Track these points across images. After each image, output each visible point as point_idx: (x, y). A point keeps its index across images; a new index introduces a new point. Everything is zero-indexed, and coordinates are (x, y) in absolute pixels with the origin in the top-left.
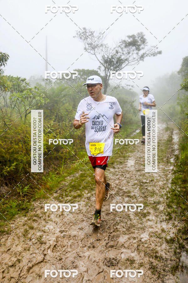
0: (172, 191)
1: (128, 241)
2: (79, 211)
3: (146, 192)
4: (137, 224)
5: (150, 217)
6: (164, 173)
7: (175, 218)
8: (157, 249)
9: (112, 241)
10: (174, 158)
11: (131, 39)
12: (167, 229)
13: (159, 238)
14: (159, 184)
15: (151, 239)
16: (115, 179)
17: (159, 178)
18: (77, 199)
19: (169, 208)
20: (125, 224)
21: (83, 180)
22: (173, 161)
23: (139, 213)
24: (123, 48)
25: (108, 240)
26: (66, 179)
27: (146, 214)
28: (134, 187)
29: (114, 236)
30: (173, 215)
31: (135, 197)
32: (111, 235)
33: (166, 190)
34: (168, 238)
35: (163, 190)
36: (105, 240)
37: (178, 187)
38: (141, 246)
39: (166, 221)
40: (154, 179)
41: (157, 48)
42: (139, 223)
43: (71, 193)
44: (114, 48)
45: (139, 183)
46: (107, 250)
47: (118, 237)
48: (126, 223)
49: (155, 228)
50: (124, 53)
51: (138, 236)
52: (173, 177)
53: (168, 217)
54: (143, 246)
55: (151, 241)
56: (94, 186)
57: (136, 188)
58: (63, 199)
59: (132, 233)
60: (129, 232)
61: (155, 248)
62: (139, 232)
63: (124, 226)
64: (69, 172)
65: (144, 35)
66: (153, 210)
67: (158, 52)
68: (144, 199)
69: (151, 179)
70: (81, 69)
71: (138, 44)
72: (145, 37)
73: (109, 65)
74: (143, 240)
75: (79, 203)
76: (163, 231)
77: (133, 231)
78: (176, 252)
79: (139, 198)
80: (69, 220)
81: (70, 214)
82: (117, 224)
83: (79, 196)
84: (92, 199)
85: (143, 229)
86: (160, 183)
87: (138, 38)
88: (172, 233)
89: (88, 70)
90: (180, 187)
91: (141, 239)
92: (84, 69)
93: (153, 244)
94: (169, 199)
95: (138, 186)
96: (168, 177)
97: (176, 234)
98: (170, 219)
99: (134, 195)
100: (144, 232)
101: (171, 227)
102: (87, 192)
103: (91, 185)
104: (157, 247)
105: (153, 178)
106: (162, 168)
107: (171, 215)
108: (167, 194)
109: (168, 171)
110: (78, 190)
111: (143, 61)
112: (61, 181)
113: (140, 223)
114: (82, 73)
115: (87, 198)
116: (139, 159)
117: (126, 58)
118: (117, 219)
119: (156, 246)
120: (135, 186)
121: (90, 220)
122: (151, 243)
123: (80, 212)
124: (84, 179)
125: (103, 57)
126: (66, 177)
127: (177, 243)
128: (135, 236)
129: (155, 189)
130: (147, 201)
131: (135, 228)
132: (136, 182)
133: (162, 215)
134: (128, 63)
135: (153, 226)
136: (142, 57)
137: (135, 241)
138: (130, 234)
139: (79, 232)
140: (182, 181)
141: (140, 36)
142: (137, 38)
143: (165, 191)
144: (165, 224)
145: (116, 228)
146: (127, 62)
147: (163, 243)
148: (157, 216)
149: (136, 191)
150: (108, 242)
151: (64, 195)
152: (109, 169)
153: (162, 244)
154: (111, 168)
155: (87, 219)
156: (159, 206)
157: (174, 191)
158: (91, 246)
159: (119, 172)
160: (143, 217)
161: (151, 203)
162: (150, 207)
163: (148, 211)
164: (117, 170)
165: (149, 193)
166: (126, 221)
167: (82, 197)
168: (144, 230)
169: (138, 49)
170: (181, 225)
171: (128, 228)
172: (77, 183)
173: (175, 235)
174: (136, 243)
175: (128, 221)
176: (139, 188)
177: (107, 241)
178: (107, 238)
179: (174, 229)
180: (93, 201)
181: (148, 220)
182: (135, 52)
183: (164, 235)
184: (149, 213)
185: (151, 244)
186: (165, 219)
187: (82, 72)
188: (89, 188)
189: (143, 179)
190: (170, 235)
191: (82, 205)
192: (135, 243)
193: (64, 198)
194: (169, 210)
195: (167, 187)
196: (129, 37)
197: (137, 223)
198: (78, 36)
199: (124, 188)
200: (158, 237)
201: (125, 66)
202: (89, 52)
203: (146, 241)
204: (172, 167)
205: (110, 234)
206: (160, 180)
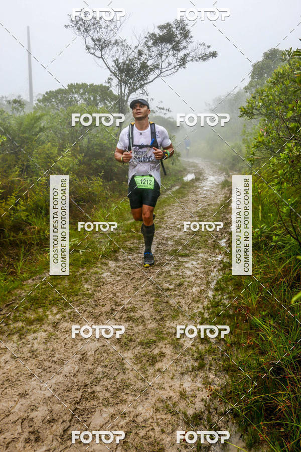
0: (212, 307)
1: (110, 421)
2: (29, 352)
3: (165, 309)
4: (135, 382)
5: (164, 365)
6: (205, 268)
7: (211, 365)
8: (163, 440)
9: (78, 422)
10: (227, 238)
11: (165, 31)
12: (192, 391)
13: (171, 413)
14: (191, 291)
15: (155, 417)
16: (114, 282)
17: (194, 278)
18: (32, 327)
19: (202, 343)
20: (112, 380)
21: (55, 286)
22: (224, 245)
23: (144, 356)
24: (151, 47)
25: (70, 421)
26: (25, 285)
27: (158, 358)
28: (144, 299)
29: (83, 410)
30: (209, 358)
31: (143, 321)
32: (79, 407)
33: (203, 303)
34: (190, 412)
35: (197, 305)
36: (64, 421)
37: (225, 297)
38: (132, 435)
39: (192, 371)
40: (185, 281)
41: (209, 47)
42: (139, 378)
43: (25, 313)
44: (136, 47)
45: (155, 290)
46: (63, 447)
47: (91, 411)
48: (114, 379)
49: (169, 390)
50: (153, 54)
51: (132, 409)
52: (220, 277)
53: (196, 364)
54: (136, 433)
55: (155, 421)
56: (71, 299)
57: (148, 302)
58: (6, 328)
59: (121, 401)
60: (116, 401)
61: (160, 438)
62: (135, 400)
63: (109, 387)
64: (33, 269)
65: (186, 25)
66: (171, 348)
67: (210, 53)
68: (159, 324)
69: (178, 282)
70: (81, 84)
71: (177, 39)
72: (188, 28)
73: (126, 76)
74: (140, 419)
75: (35, 335)
76: (183, 395)
77: (125, 397)
78: (200, 447)
79: (151, 321)
80: (5, 375)
81: (11, 360)
82: (97, 381)
83: (40, 320)
84: (60, 327)
85: (144, 392)
86: (195, 290)
87: (177, 30)
88: (199, 400)
89: (92, 85)
90: (230, 298)
91: (137, 416)
92: (85, 84)
93: (157, 429)
94: (206, 322)
95: (151, 297)
96: (210, 277)
97: (206, 403)
98: (201, 367)
99: (142, 317)
100: (146, 399)
101: (200, 385)
102: (55, 311)
103: (66, 295)
104: (164, 436)
105: (182, 279)
106: (203, 258)
107: (203, 360)
108: (204, 313)
109: (213, 265)
110: (41, 307)
111: (185, 68)
112: (15, 288)
113: (141, 379)
114: (82, 90)
115: (52, 325)
116: (164, 242)
117: (156, 63)
118: (100, 369)
119: (163, 432)
120: (147, 297)
121: (47, 373)
122: (155, 425)
123: (32, 353)
124: (58, 284)
125: (115, 62)
126: (25, 280)
127: (205, 423)
128: (125, 408)
129: (183, 301)
130: (164, 328)
131: (128, 391)
132: (151, 287)
133: (187, 358)
134: (161, 73)
135: (166, 386)
136: (183, 62)
137: (125, 421)
138: (117, 404)
139: (17, 404)
140: (235, 285)
141: (179, 26)
142: (174, 30)
143: (201, 306)
144: (190, 379)
145: (92, 390)
146: (157, 72)
147: (178, 425)
148: (177, 361)
149: (146, 307)
150: (69, 427)
151: (12, 317)
152: (107, 262)
153: (176, 426)
154: (112, 260)
155: (40, 370)
156: (183, 339)
157: (216, 307)
158: (33, 437)
159: (124, 269)
160: (150, 364)
161: (170, 333)
162: (166, 341)
163: (162, 350)
164: (121, 264)
165: (169, 311)
166: (116, 373)
167: (44, 322)
168: (146, 393)
169: (176, 48)
170: (220, 380)
171: (115, 390)
172: (41, 293)
173: (205, 406)
174: (124, 425)
175: (118, 374)
176: (153, 301)
177: (66, 425)
178: (67, 418)
179: (204, 390)
180: (62, 330)
181: (159, 370)
182: (171, 53)
183: (182, 405)
184: (162, 355)
185: (153, 429)
186: (191, 370)
187: (81, 88)
188: (62, 301)
189: (164, 282)
190: (194, 404)
191: (39, 339)
192: (122, 427)
193: (10, 324)
194: (201, 347)
195: (206, 297)
196: (161, 28)
197: (136, 379)
198: (73, 25)
199: (125, 302)
200: (170, 410)
201: (156, 78)
202: (92, 54)
203: (145, 421)
204: (222, 257)
205: (77, 406)
206: (194, 283)
